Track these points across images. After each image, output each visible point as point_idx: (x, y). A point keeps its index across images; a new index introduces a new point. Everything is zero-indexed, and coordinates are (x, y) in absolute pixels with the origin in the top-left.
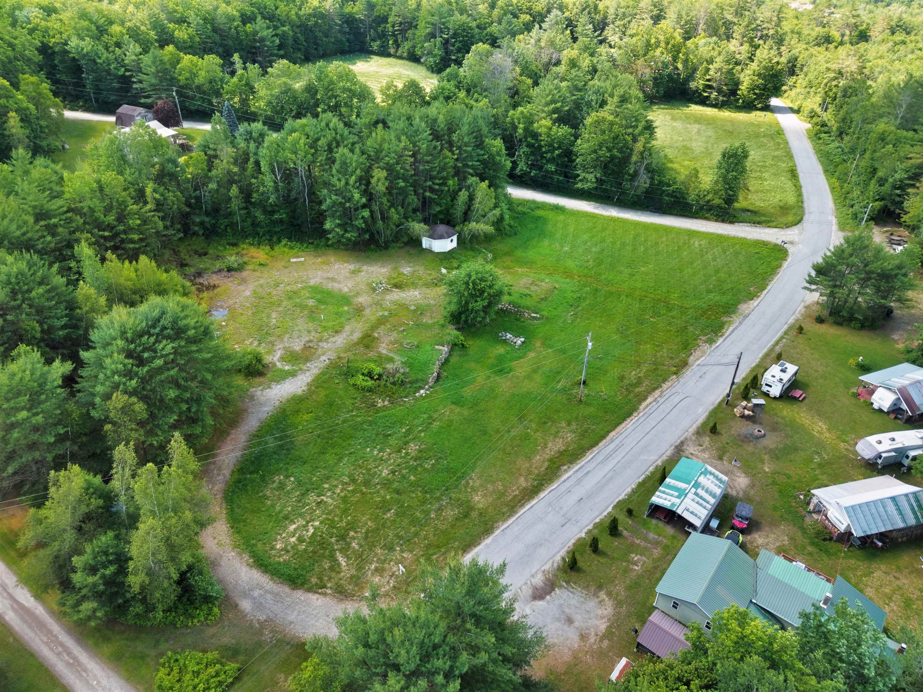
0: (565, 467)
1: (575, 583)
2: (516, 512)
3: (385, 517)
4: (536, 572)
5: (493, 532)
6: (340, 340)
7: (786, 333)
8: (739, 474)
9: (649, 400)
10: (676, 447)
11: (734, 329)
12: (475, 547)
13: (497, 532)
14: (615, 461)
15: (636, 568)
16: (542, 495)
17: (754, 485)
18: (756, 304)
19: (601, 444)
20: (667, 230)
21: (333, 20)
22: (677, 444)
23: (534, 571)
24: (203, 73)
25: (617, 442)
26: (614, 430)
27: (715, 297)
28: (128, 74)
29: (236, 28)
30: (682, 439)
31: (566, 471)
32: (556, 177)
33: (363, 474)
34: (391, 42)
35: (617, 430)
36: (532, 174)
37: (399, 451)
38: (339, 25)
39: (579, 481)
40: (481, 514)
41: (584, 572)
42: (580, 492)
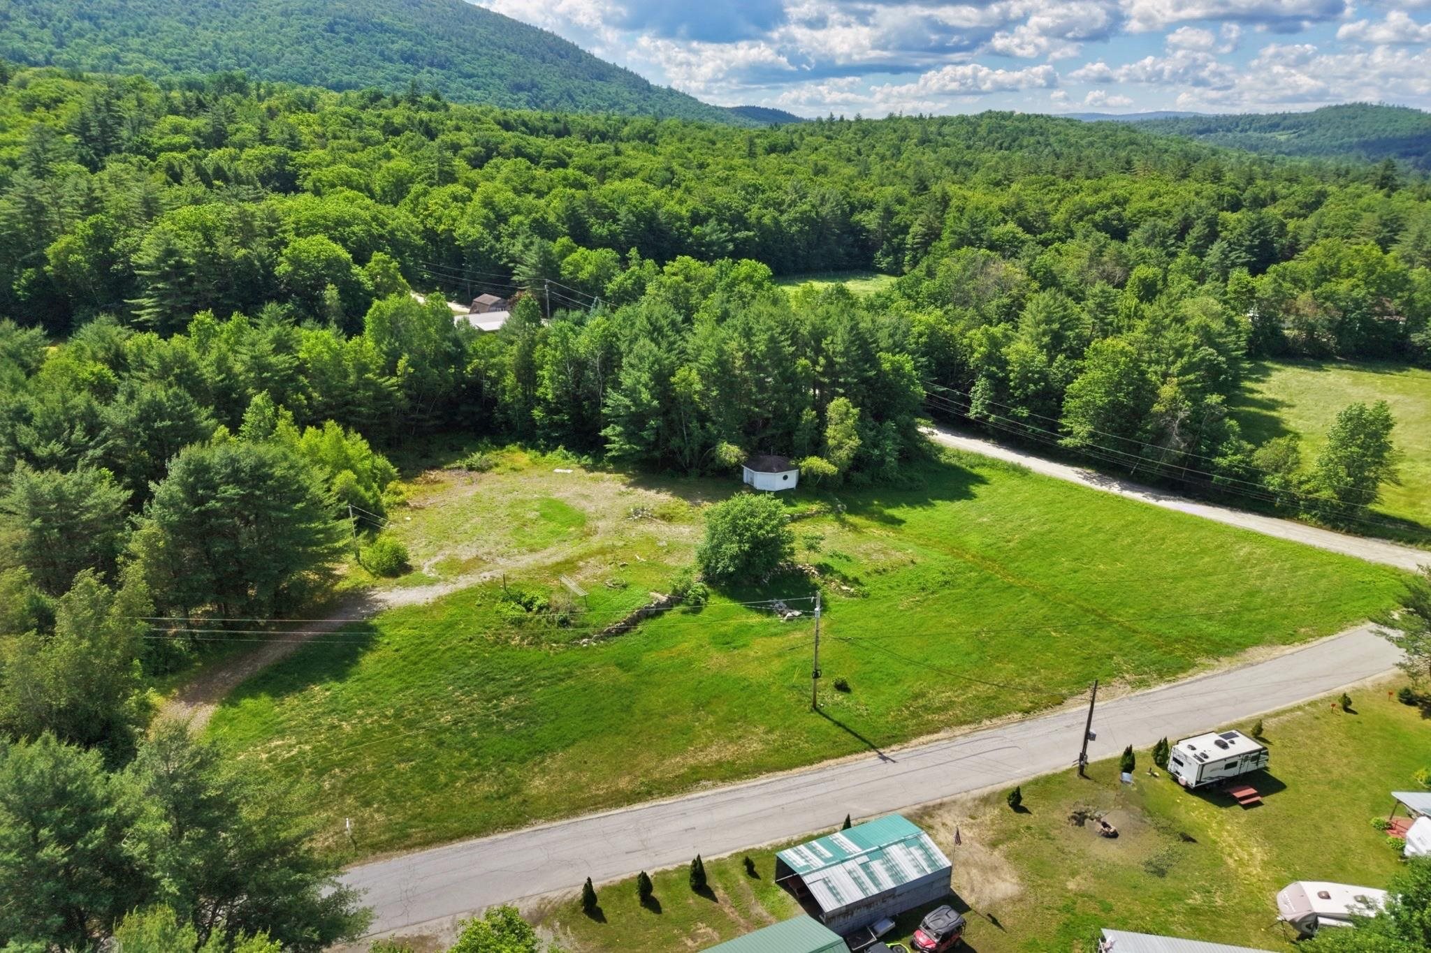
0: (710, 783)
1: (574, 929)
2: (577, 815)
3: (396, 766)
4: (531, 896)
5: (519, 828)
6: (528, 560)
7: (1313, 704)
8: (1008, 877)
9: (941, 735)
10: (926, 808)
11: (1205, 678)
12: (478, 837)
13: (524, 830)
14: (798, 797)
15: (690, 943)
16: (637, 806)
17: (1021, 900)
18: (1288, 652)
19: (795, 771)
20: (1200, 524)
21: (829, 229)
22: (931, 804)
23: (530, 893)
24: (589, 268)
25: (825, 775)
26: (837, 757)
27: (1210, 628)
28: (511, 265)
29: (677, 230)
30: (945, 800)
31: (705, 788)
32: (1030, 428)
33: (417, 713)
34: (907, 258)
35: (841, 760)
36: (991, 420)
37: (489, 701)
38: (838, 235)
39: (715, 806)
40: (525, 801)
41: (605, 921)
42: (700, 820)
